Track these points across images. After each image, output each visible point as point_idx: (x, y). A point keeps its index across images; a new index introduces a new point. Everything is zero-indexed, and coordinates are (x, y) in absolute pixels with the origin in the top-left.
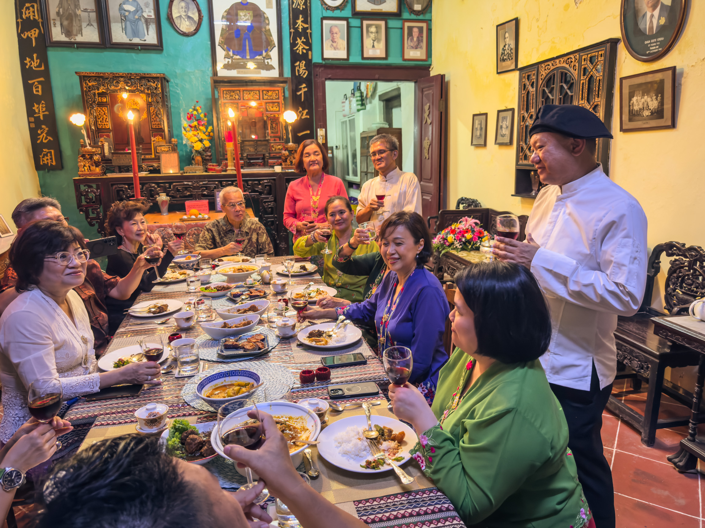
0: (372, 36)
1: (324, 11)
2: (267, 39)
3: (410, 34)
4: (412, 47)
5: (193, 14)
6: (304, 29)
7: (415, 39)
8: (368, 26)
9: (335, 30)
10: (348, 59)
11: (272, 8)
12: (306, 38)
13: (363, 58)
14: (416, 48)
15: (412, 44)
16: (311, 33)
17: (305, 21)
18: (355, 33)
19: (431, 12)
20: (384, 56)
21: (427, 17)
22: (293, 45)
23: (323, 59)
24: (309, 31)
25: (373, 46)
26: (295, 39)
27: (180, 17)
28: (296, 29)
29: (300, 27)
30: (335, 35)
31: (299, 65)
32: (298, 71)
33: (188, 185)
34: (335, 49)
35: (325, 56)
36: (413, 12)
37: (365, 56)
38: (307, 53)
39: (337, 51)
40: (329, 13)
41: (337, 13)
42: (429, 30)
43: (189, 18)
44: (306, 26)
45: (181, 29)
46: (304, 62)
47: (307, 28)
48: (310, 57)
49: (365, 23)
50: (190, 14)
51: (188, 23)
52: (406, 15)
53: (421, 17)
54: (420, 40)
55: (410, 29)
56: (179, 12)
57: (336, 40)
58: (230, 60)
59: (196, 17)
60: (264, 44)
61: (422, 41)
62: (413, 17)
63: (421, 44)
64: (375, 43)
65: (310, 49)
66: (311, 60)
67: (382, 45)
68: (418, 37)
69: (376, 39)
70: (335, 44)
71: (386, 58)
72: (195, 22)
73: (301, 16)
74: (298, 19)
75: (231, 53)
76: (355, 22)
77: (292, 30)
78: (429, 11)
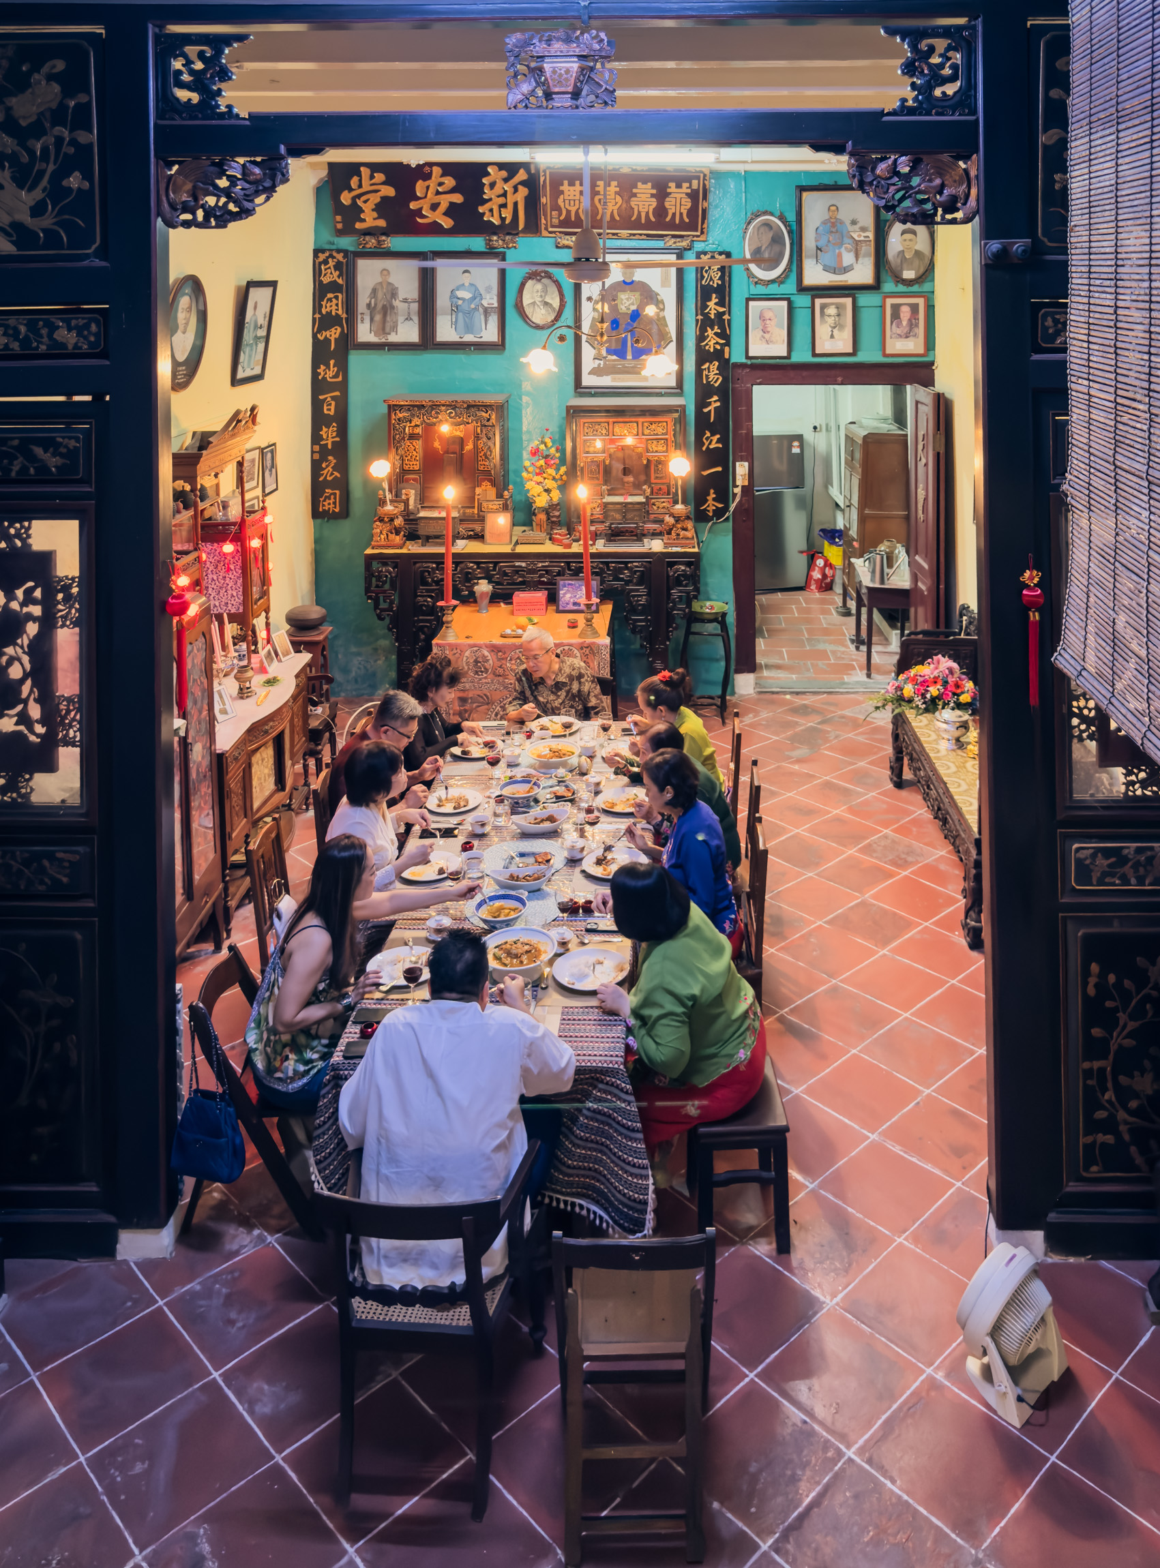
0: (831, 321)
1: (752, 287)
3: (896, 315)
4: (900, 336)
5: (552, 299)
6: (719, 315)
7: (905, 323)
8: (823, 307)
9: (768, 315)
10: (788, 357)
11: (669, 286)
12: (722, 327)
13: (814, 355)
14: (907, 337)
15: (899, 331)
16: (729, 321)
17: (721, 303)
18: (802, 317)
20: (851, 351)
21: (926, 287)
22: (701, 338)
23: (747, 357)
24: (726, 317)
25: (832, 336)
26: (703, 330)
27: (534, 303)
28: (706, 316)
29: (713, 312)
30: (768, 322)
31: (709, 368)
32: (707, 376)
33: (521, 567)
34: (767, 342)
35: (751, 354)
38: (722, 351)
39: (771, 346)
40: (761, 290)
41: (773, 289)
42: (930, 309)
43: (546, 304)
44: (721, 310)
45: (533, 320)
46: (717, 364)
47: (724, 313)
48: (727, 356)
49: (818, 302)
50: (548, 300)
51: (543, 311)
52: (889, 286)
53: (915, 288)
54: (912, 324)
55: (896, 309)
56: (533, 298)
57: (769, 329)
58: (602, 362)
59: (556, 303)
61: (917, 325)
63: (916, 330)
64: (836, 332)
65: (728, 344)
66: (728, 360)
67: (847, 333)
68: (910, 320)
69: (838, 326)
70: (767, 336)
71: (854, 354)
72: (554, 309)
73: (714, 296)
74: (710, 300)
75: (604, 353)
76: (802, 301)
77: (700, 317)
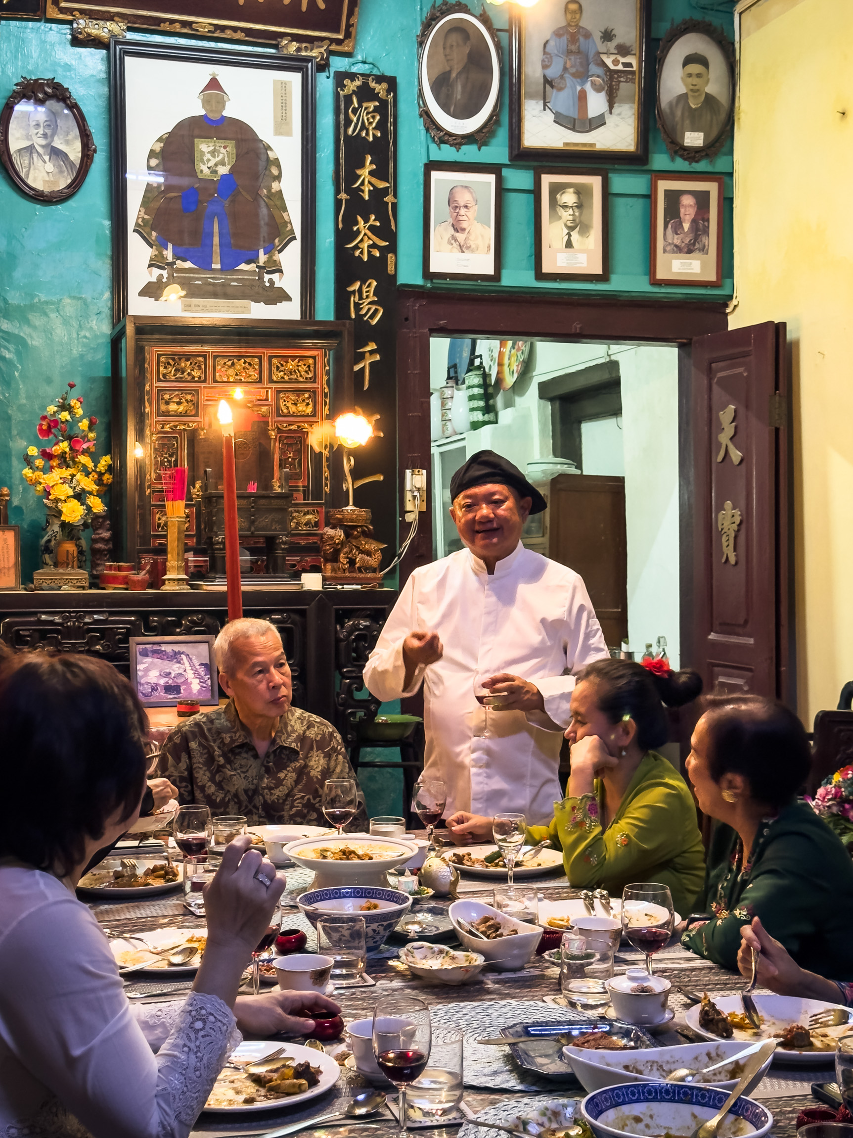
0: (566, 215)
1: (433, 147)
2: (272, 217)
3: (673, 211)
4: (678, 249)
5: (67, 142)
6: (378, 194)
7: (686, 226)
8: (556, 189)
9: (463, 198)
10: (497, 277)
11: (289, 134)
12: (383, 216)
13: (540, 275)
14: (690, 252)
15: (677, 240)
16: (394, 206)
17: (380, 173)
18: (519, 207)
19: (731, 152)
20: (599, 271)
21: (720, 165)
22: (344, 235)
23: (427, 274)
24: (389, 199)
25: (569, 245)
26: (350, 220)
27: (31, 149)
28: (355, 194)
29: (367, 188)
30: (463, 211)
31: (360, 290)
32: (357, 306)
34: (461, 248)
35: (433, 269)
36: (680, 150)
37: (546, 269)
38: (383, 259)
39: (467, 255)
40: (447, 153)
41: (469, 153)
42: (727, 203)
43: (56, 153)
44: (382, 185)
45: (30, 182)
46: (375, 283)
47: (385, 192)
48: (391, 270)
49: (547, 180)
50: (58, 144)
51: (50, 167)
52: (660, 161)
53: (702, 166)
54: (699, 227)
55: (673, 198)
56: (28, 137)
57: (464, 225)
58: (165, 273)
59: (75, 152)
60: (264, 231)
61: (706, 231)
62: (681, 165)
63: (704, 239)
64: (575, 235)
65: (393, 248)
66: (395, 276)
68: (694, 221)
69: (579, 225)
70: (461, 237)
71: (604, 277)
72: (72, 164)
73: (369, 159)
74: (362, 165)
75: (169, 254)
76: (519, 179)
77: (343, 196)
78: (724, 150)
